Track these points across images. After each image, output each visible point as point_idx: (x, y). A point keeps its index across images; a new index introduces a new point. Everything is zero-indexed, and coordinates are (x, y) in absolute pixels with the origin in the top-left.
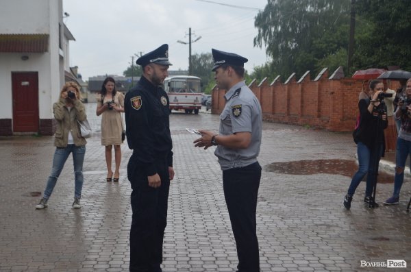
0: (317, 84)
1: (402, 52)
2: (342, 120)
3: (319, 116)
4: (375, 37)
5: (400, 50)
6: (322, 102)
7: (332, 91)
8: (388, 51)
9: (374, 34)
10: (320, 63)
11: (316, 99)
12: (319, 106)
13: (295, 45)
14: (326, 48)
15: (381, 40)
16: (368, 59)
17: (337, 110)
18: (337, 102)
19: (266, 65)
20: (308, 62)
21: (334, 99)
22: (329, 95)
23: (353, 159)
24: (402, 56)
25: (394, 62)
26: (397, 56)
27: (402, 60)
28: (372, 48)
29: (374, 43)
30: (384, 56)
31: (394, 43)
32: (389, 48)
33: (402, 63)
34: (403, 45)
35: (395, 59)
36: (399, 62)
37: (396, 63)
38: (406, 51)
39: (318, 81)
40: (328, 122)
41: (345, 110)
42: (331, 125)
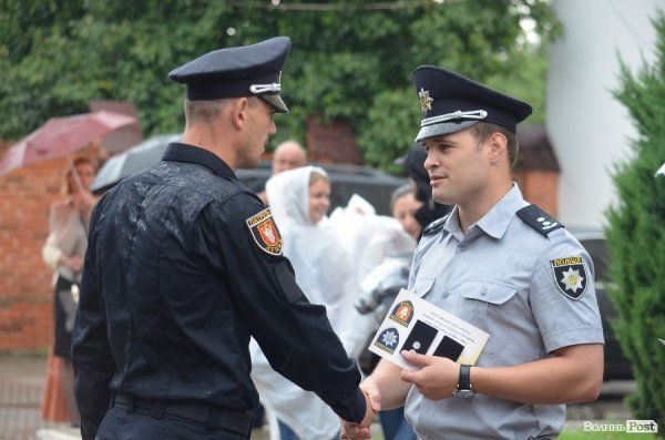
1: (139, 50)
5: (131, 41)
8: (85, 43)
16: (12, 73)
24: (141, 67)
25: (108, 85)
26: (120, 63)
27: (140, 80)
28: (24, 27)
29: (32, 11)
30: (73, 63)
31: (110, 11)
32: (91, 34)
33: (139, 92)
34: (142, 25)
35: (114, 76)
36: (130, 87)
37: (118, 91)
38: (153, 49)
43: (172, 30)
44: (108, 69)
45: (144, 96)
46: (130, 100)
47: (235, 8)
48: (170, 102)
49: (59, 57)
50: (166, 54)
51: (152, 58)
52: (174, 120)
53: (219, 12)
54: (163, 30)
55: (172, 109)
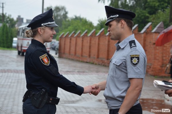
2: (162, 67)
7: (154, 42)
13: (133, 3)
17: (157, 58)
18: (157, 51)
20: (143, 17)
21: (155, 48)
23: (163, 99)
39: (144, 33)
40: (150, 67)
41: (164, 58)
42: (152, 71)
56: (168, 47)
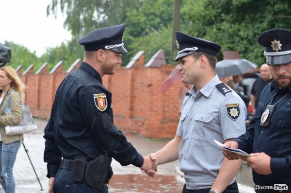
0: (130, 72)
1: (241, 33)
2: (162, 123)
3: (131, 117)
4: (208, 12)
5: (239, 30)
6: (135, 97)
7: (149, 82)
8: (224, 31)
9: (206, 8)
10: (138, 44)
11: (128, 93)
12: (132, 102)
13: (104, 18)
14: (145, 22)
15: (215, 17)
17: (155, 108)
18: (155, 97)
19: (63, 43)
21: (152, 93)
22: (145, 88)
23: (173, 174)
24: (242, 39)
25: (231, 46)
26: (235, 38)
27: (242, 44)
28: (203, 26)
29: (206, 20)
30: (219, 38)
31: (232, 20)
32: (225, 28)
33: (241, 48)
34: (243, 24)
35: (233, 43)
36: (238, 46)
37: (234, 47)
38: (246, 33)
39: (131, 68)
40: (143, 124)
41: (166, 109)
42: (147, 129)
43: (253, 26)
44: (231, 40)
45: (243, 49)
46: (239, 50)
47: (275, 18)
48: (252, 51)
49: (214, 36)
50: (251, 34)
51: (246, 36)
52: (253, 57)
53: (269, 19)
54: (250, 26)
55: (253, 54)
56: (172, 91)
